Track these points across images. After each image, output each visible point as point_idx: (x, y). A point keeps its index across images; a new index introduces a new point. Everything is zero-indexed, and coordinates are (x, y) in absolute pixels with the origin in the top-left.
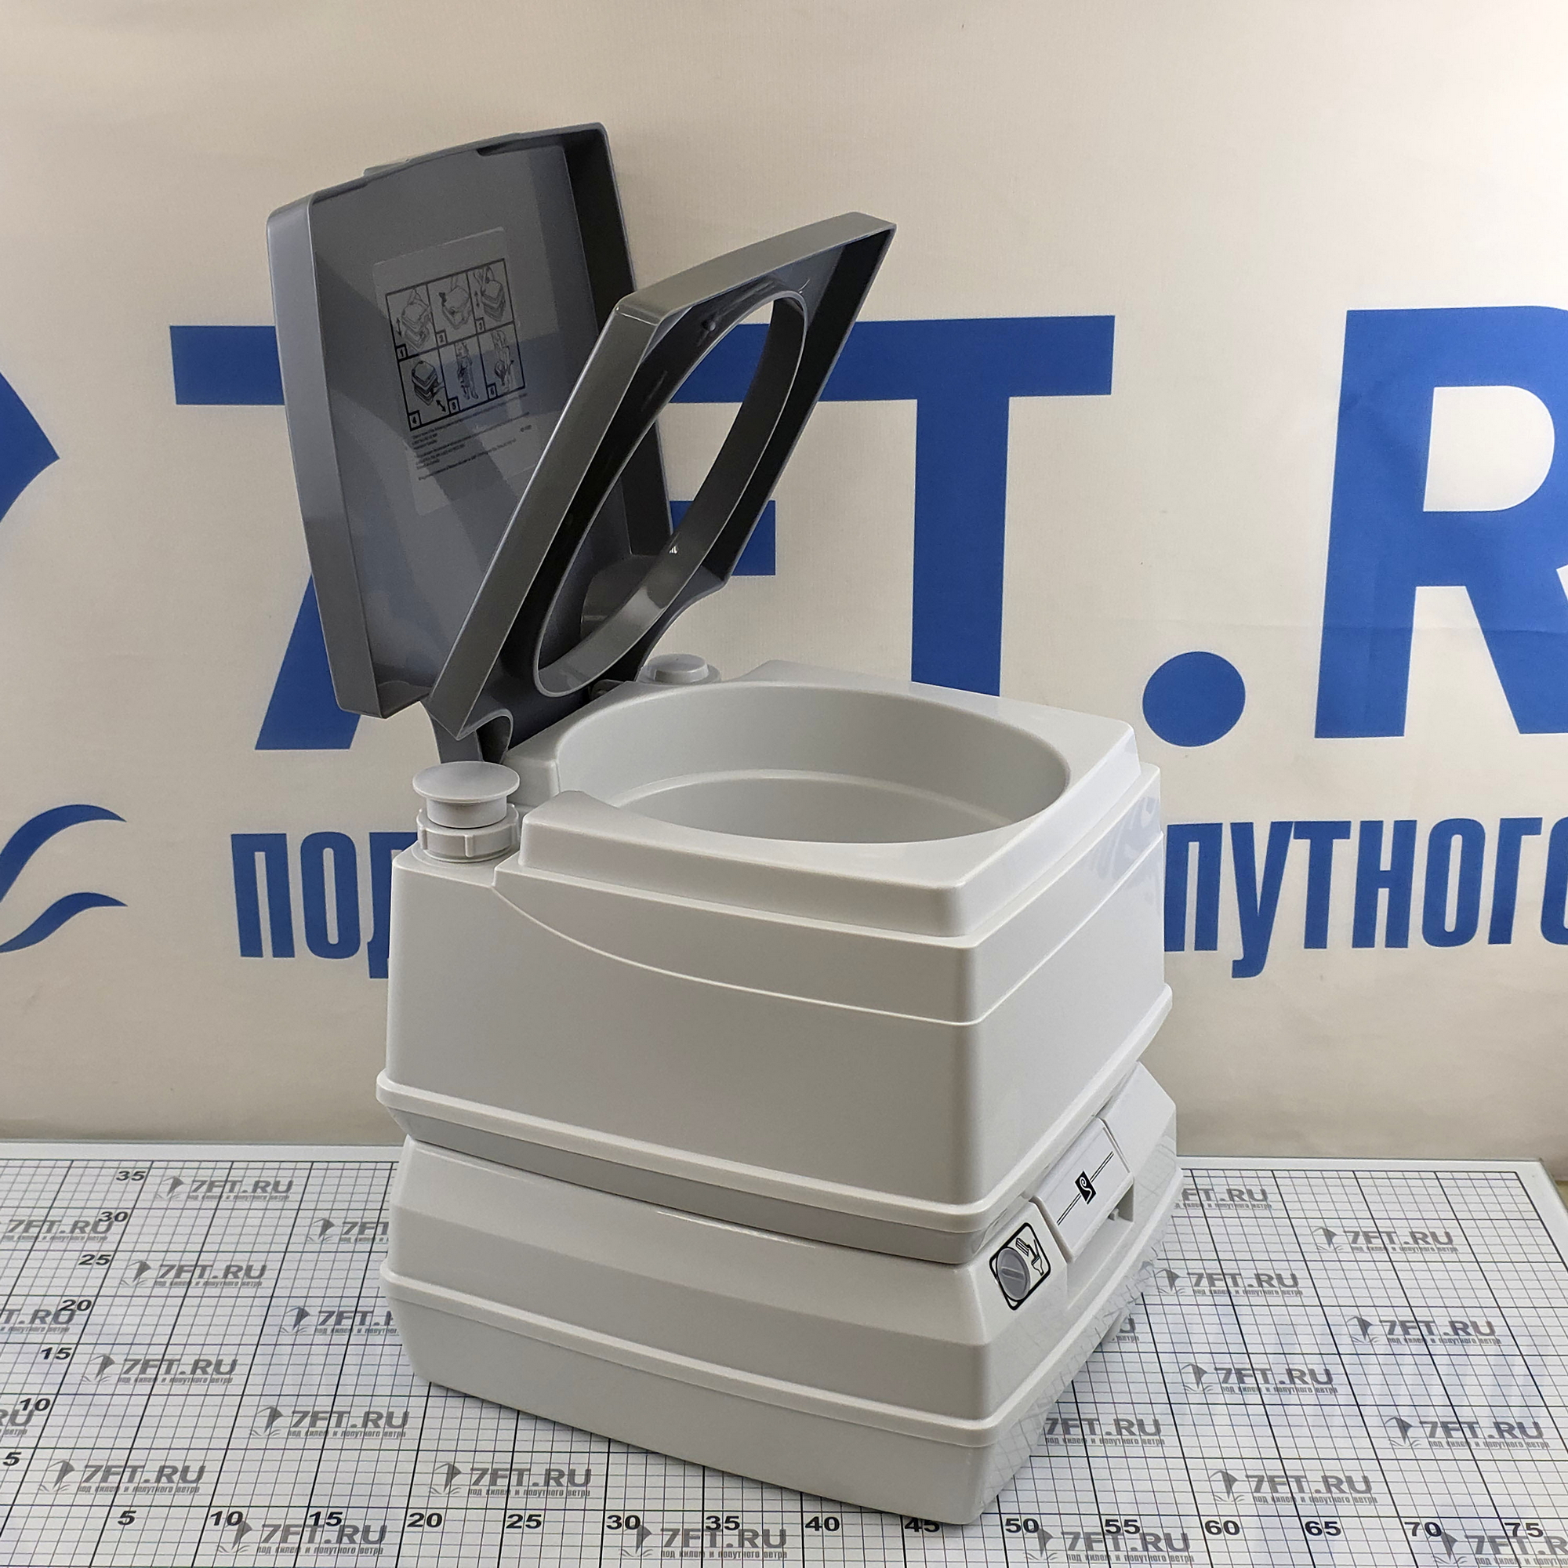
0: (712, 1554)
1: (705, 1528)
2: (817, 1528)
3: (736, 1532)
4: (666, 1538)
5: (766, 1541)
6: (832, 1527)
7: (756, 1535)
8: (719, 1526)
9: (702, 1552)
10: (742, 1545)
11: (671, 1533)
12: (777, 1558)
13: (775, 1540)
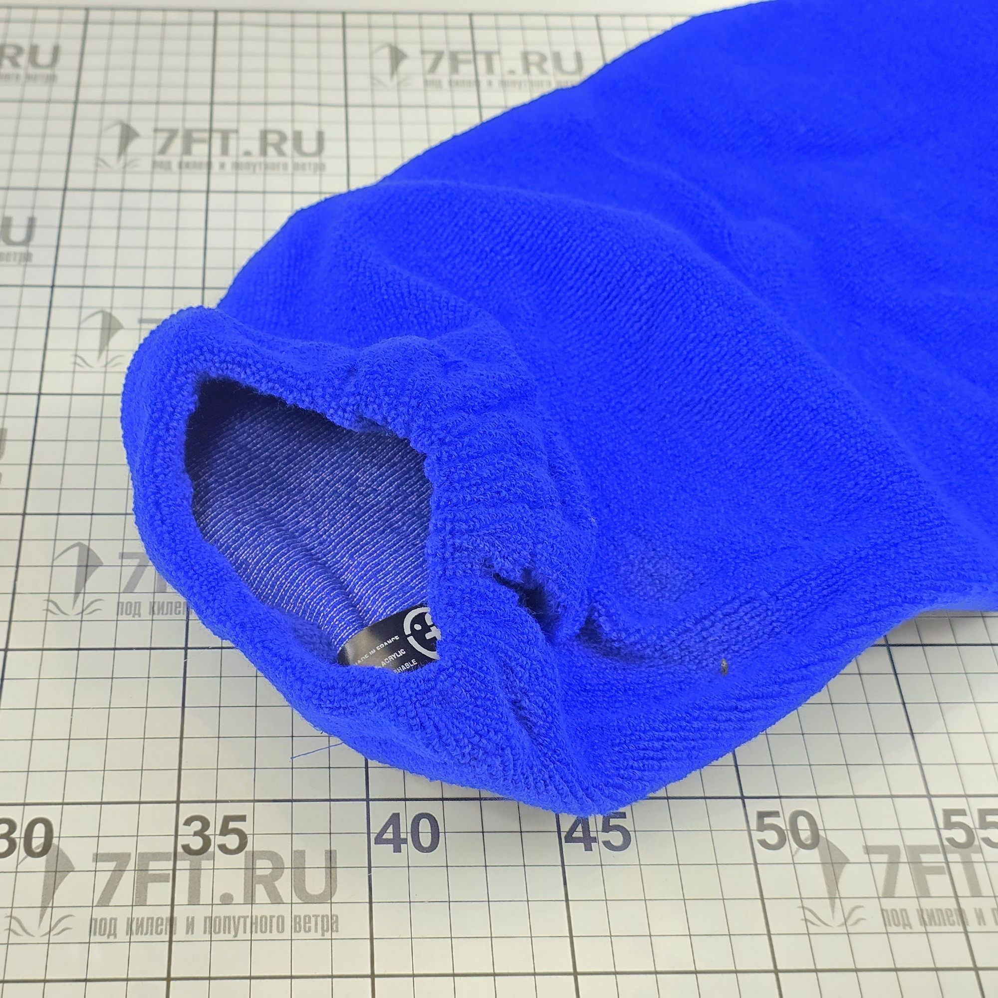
0: (190, 926)
1: (180, 850)
2: (397, 843)
3: (239, 859)
4: (103, 879)
5: (299, 886)
6: (426, 840)
7: (278, 868)
8: (207, 842)
9: (172, 920)
10: (250, 899)
11: (112, 865)
12: (319, 935)
13: (315, 883)
